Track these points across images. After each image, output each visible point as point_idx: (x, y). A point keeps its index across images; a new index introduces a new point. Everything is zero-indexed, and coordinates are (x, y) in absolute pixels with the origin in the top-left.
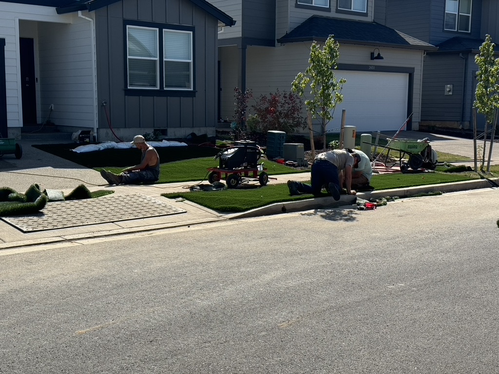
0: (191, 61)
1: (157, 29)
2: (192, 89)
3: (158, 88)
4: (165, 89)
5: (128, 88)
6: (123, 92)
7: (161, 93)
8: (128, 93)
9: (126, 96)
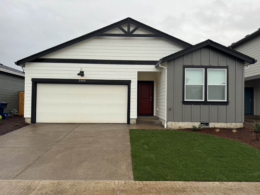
0: (226, 85)
1: (204, 69)
2: (226, 101)
3: (204, 100)
4: (208, 101)
5: (185, 100)
8: (185, 103)
9: (183, 105)
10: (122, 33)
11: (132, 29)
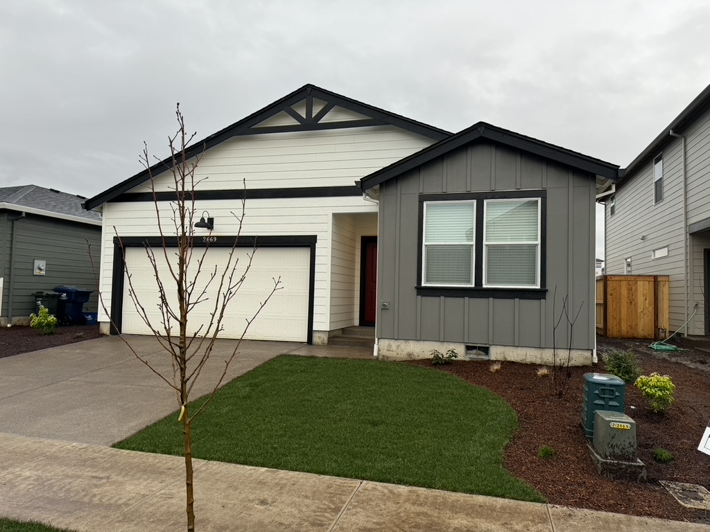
0: (539, 242)
1: (475, 202)
2: (538, 287)
3: (473, 286)
4: (484, 286)
5: (423, 285)
6: (415, 292)
7: (478, 292)
8: (422, 291)
9: (419, 297)
10: (294, 122)
11: (316, 111)
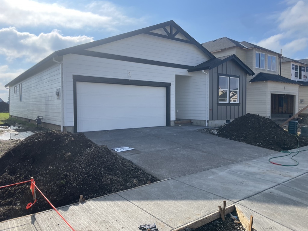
0: (238, 90)
1: (228, 77)
2: (239, 102)
5: (219, 102)
6: (217, 104)
7: (229, 104)
9: (218, 106)
10: (166, 34)
11: (174, 32)
